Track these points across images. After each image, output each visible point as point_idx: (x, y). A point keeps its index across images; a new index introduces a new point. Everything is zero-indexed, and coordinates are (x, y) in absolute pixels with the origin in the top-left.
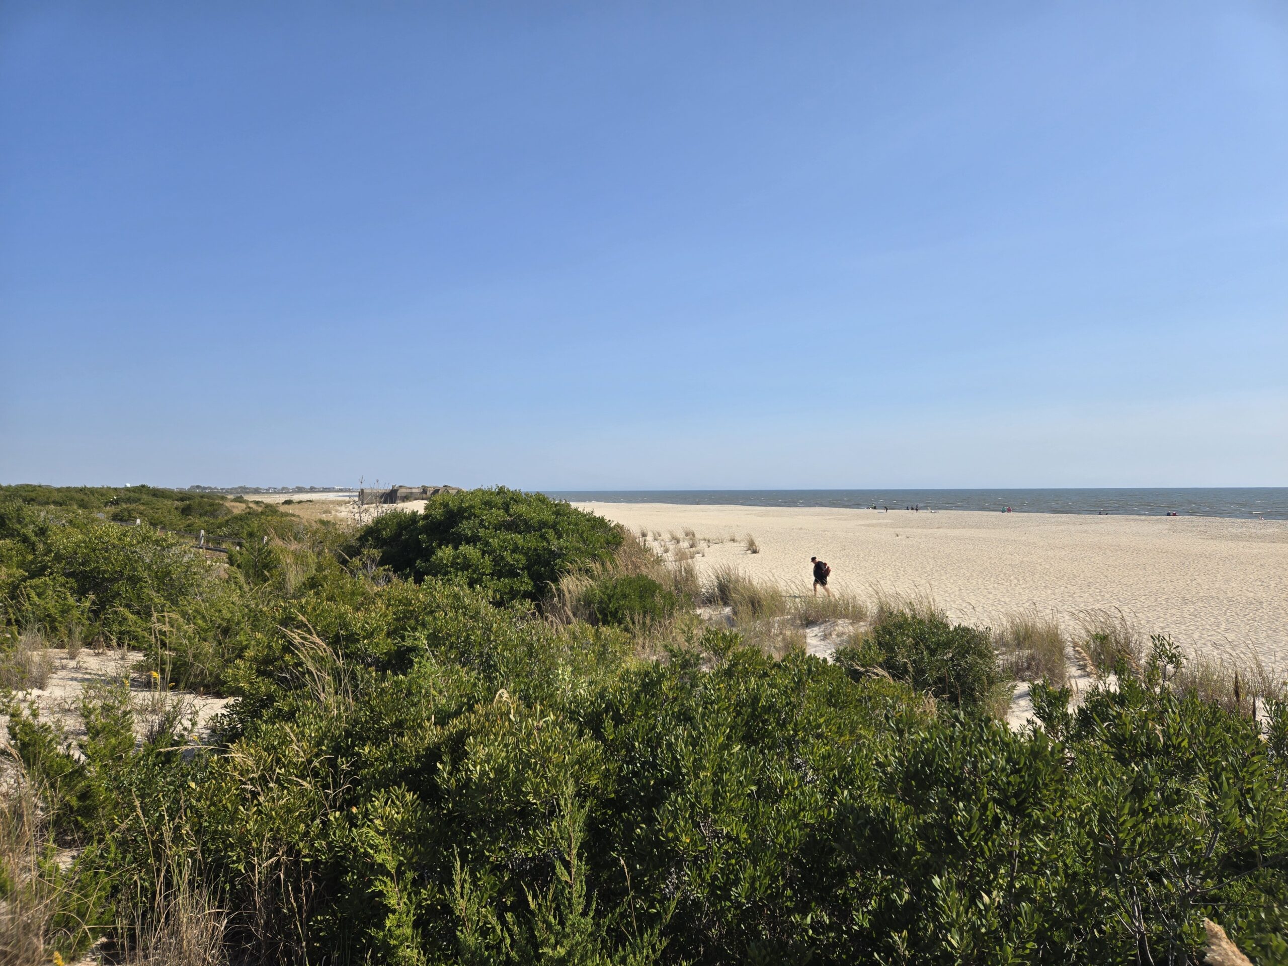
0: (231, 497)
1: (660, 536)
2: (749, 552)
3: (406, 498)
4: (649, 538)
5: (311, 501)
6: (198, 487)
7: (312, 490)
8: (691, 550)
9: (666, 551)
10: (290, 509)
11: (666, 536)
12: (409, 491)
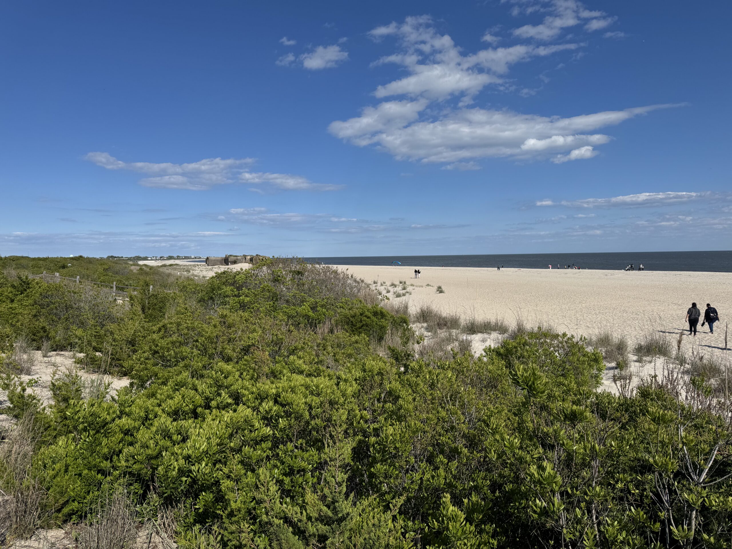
0: (131, 263)
1: (384, 283)
2: (438, 292)
3: (235, 262)
4: (379, 284)
5: (177, 265)
6: (112, 257)
7: (178, 258)
8: (404, 291)
9: (388, 292)
10: (164, 270)
11: (388, 283)
12: (235, 258)
